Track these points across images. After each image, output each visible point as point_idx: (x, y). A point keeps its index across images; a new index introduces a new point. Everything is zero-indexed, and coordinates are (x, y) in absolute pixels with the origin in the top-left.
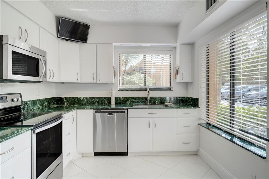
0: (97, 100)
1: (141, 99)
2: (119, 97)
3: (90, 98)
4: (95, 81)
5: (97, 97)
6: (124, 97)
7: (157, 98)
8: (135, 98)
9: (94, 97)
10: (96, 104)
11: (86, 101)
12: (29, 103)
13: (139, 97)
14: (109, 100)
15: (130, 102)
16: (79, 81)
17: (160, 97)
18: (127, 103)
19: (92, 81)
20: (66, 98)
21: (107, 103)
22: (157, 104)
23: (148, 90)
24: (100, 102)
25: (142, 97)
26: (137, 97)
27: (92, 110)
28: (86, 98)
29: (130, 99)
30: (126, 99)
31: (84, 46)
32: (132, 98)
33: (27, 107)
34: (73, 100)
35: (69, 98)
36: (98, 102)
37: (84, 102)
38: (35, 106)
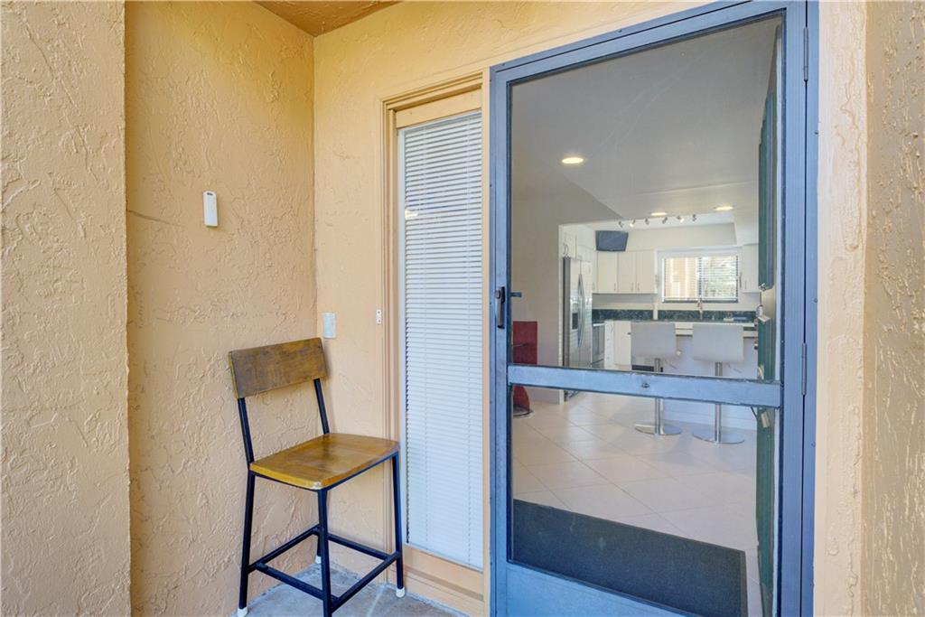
2: (663, 310)
4: (634, 292)
7: (714, 312)
8: (684, 312)
14: (651, 312)
15: (678, 317)
16: (616, 292)
17: (719, 311)
19: (630, 292)
20: (602, 311)
21: (648, 316)
29: (677, 312)
30: (672, 312)
31: (621, 254)
32: (680, 311)
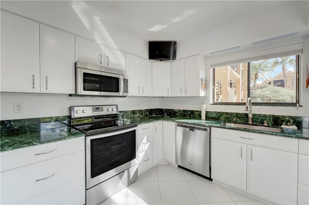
0: (189, 113)
1: (240, 115)
2: (211, 112)
3: (183, 111)
4: (183, 95)
5: (189, 111)
6: (217, 112)
7: (267, 117)
8: (231, 114)
9: (186, 110)
10: (188, 117)
11: (180, 114)
12: (129, 112)
13: (237, 113)
14: (200, 114)
15: (225, 118)
17: (273, 116)
18: (220, 119)
21: (198, 117)
22: (266, 125)
23: (248, 105)
24: (192, 116)
25: (242, 114)
26: (234, 113)
27: (175, 123)
28: (180, 110)
29: (224, 114)
30: (220, 114)
33: (126, 115)
34: (170, 111)
35: (168, 109)
36: (190, 115)
37: (178, 115)
38: (135, 115)
